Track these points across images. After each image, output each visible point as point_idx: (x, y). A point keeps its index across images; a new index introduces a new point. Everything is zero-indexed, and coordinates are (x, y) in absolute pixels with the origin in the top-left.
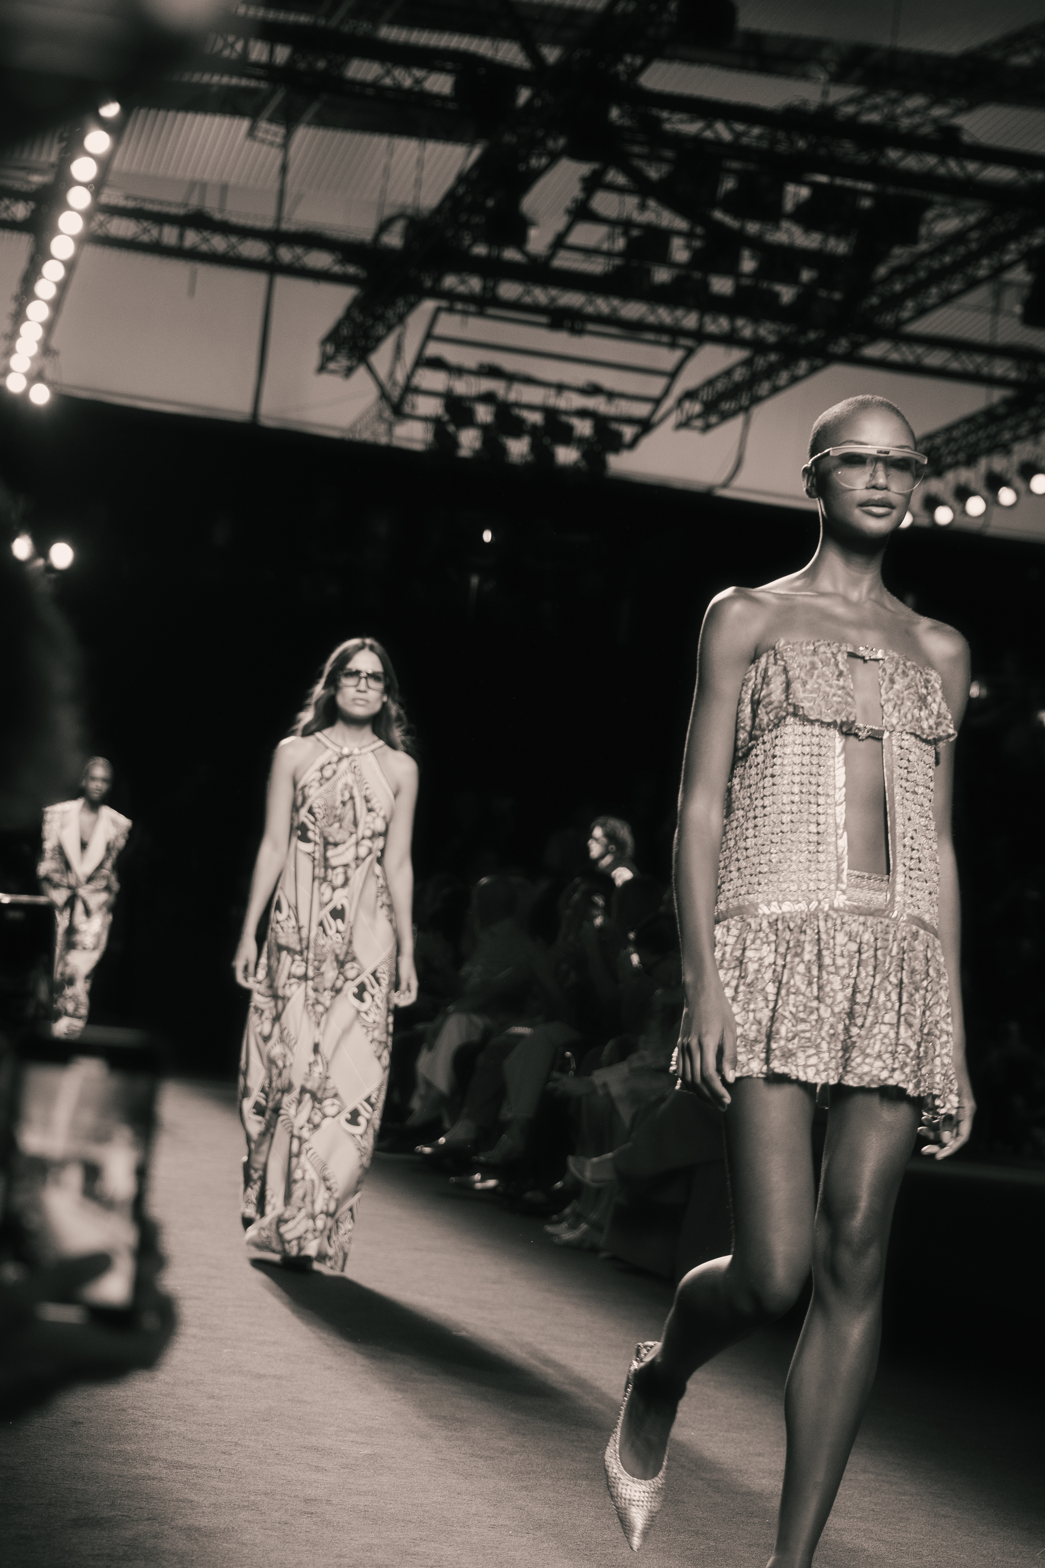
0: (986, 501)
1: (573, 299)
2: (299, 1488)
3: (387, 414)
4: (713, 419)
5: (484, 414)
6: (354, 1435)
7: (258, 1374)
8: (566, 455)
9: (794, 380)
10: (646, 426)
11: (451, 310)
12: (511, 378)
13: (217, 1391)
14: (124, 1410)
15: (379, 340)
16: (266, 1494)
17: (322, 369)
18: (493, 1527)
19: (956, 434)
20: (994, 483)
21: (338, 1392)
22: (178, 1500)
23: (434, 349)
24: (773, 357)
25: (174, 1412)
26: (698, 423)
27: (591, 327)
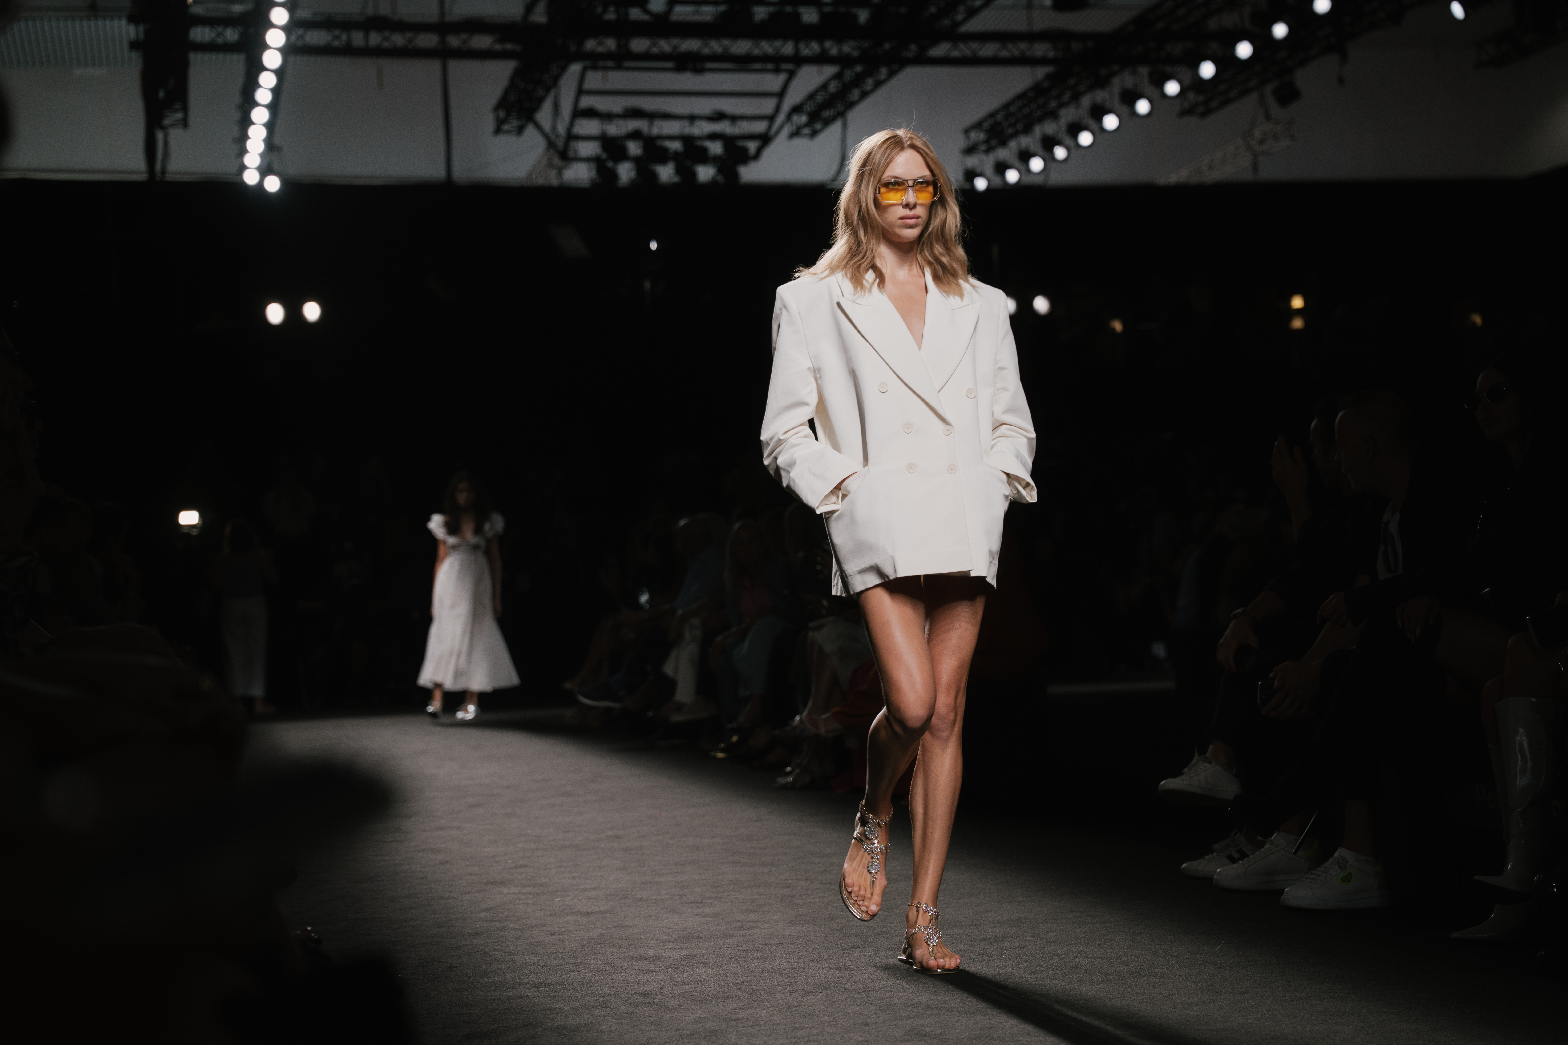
0: (1044, 160)
1: (691, 45)
2: (636, 987)
3: (557, 161)
4: (818, 126)
5: (634, 148)
6: (671, 944)
7: (586, 912)
8: (705, 173)
9: (878, 84)
10: (765, 139)
11: (595, 68)
12: (652, 116)
13: (557, 929)
14: (487, 953)
15: (541, 100)
16: (611, 995)
17: (498, 131)
18: (793, 991)
19: (1013, 109)
20: (1049, 144)
21: (652, 916)
22: (544, 1010)
23: (586, 102)
24: (859, 69)
25: (527, 949)
26: (806, 131)
27: (709, 65)
